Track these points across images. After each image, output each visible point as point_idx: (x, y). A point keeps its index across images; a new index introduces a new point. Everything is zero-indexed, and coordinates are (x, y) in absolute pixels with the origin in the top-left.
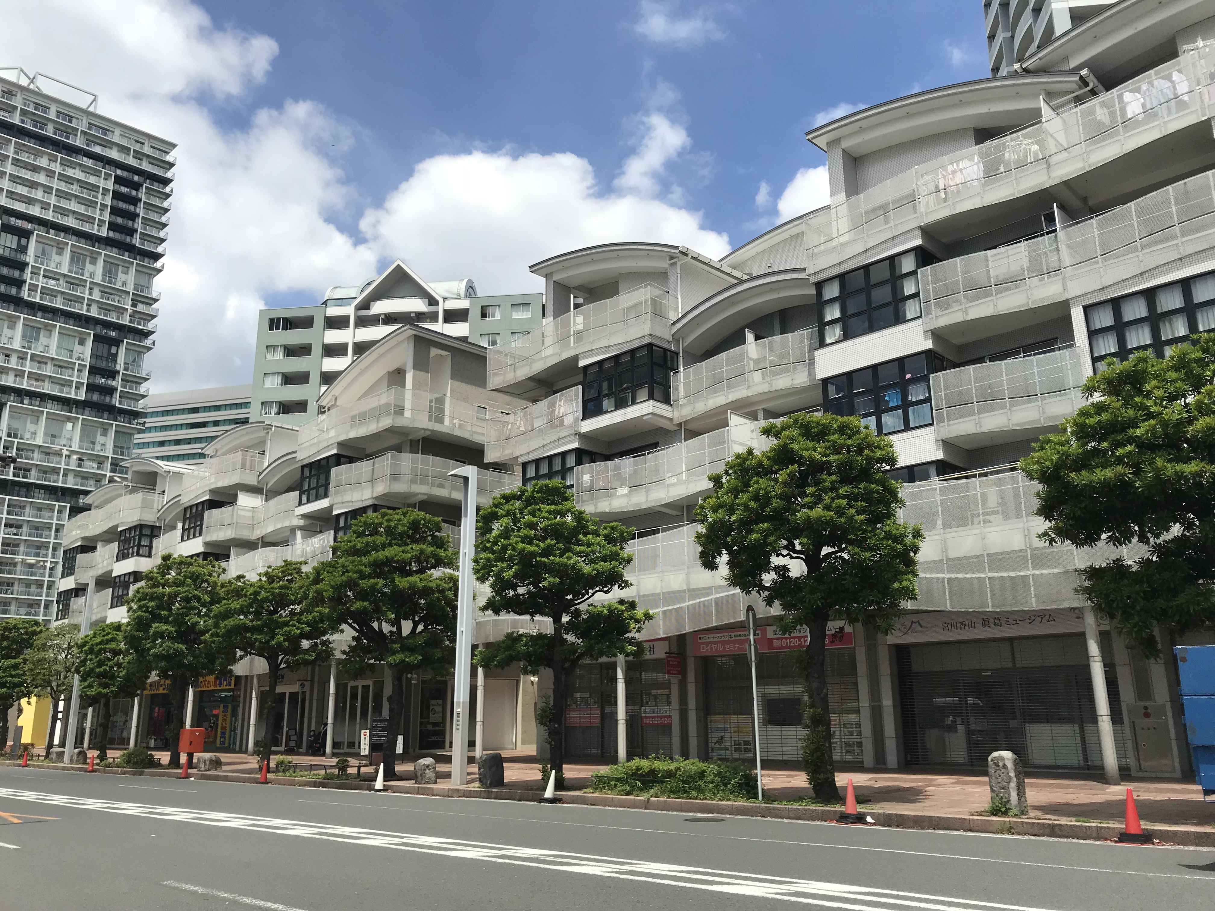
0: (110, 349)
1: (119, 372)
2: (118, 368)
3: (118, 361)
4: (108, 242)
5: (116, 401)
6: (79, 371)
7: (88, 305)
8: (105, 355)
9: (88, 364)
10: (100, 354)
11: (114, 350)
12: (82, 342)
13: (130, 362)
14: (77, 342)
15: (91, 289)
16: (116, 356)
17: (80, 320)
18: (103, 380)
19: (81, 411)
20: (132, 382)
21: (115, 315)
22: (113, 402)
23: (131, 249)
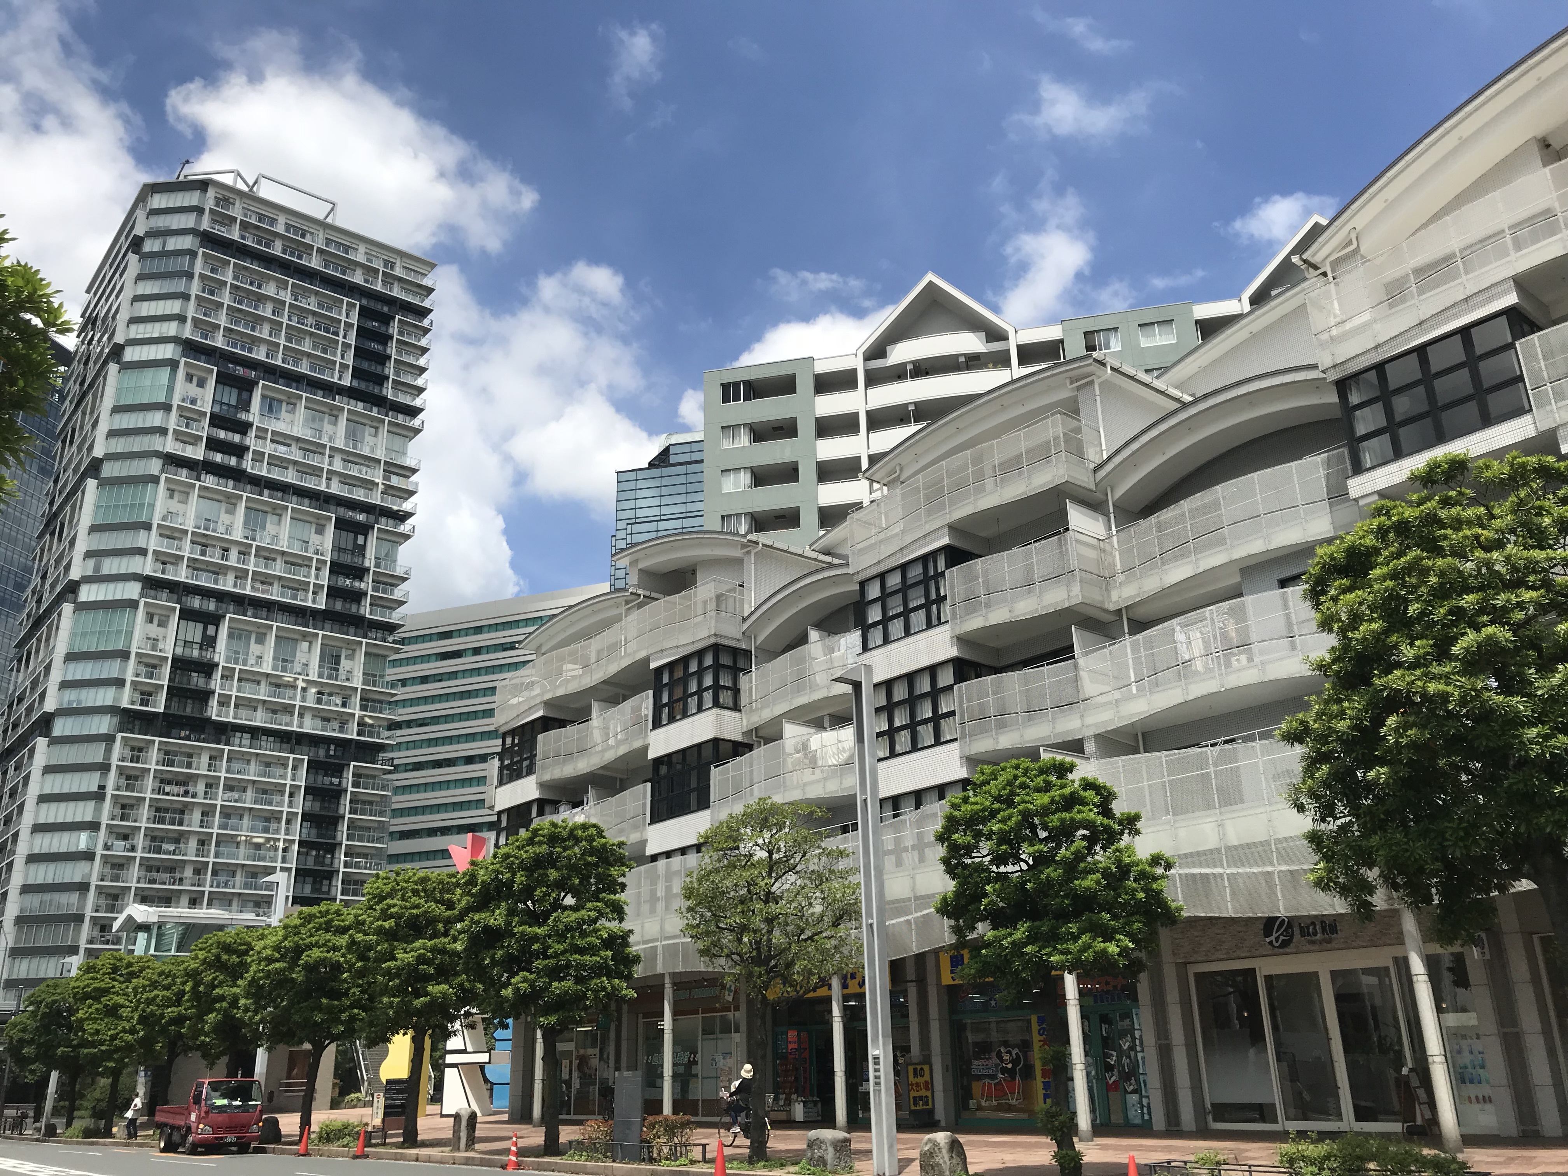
0: (356, 539)
1: (368, 570)
2: (367, 564)
3: (368, 555)
4: (352, 393)
5: (366, 610)
6: (318, 569)
7: (327, 479)
8: (350, 547)
9: (329, 559)
10: (343, 546)
11: (360, 540)
12: (320, 530)
13: (382, 556)
14: (313, 530)
15: (330, 456)
16: (364, 547)
17: (318, 500)
18: (348, 581)
19: (320, 624)
20: (385, 583)
21: (362, 492)
22: (362, 611)
23: (381, 402)
